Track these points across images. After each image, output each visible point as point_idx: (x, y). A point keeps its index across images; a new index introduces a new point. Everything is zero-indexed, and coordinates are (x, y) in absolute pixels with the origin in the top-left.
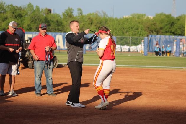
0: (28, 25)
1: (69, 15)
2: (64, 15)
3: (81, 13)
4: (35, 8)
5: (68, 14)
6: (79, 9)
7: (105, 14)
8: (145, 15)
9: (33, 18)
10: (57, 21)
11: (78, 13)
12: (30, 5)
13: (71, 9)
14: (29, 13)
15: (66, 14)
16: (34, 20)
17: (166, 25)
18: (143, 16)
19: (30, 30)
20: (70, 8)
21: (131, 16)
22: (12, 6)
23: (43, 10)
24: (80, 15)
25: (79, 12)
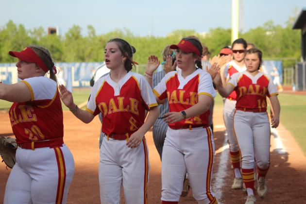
1: (75, 35)
2: (67, 35)
3: (93, 33)
4: (18, 27)
5: (73, 35)
6: (90, 27)
7: (128, 32)
8: (194, 32)
9: (16, 42)
10: (52, 46)
11: (89, 33)
12: (11, 24)
13: (78, 27)
14: (10, 34)
15: (70, 35)
16: (18, 46)
17: (219, 45)
19: (12, 61)
20: (76, 25)
21: (173, 34)
23: (37, 29)
24: (92, 36)
25: (90, 31)
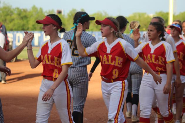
0: (33, 26)
2: (68, 15)
4: (39, 10)
6: (83, 10)
8: (145, 14)
12: (34, 8)
14: (34, 13)
18: (144, 14)
22: (18, 8)
